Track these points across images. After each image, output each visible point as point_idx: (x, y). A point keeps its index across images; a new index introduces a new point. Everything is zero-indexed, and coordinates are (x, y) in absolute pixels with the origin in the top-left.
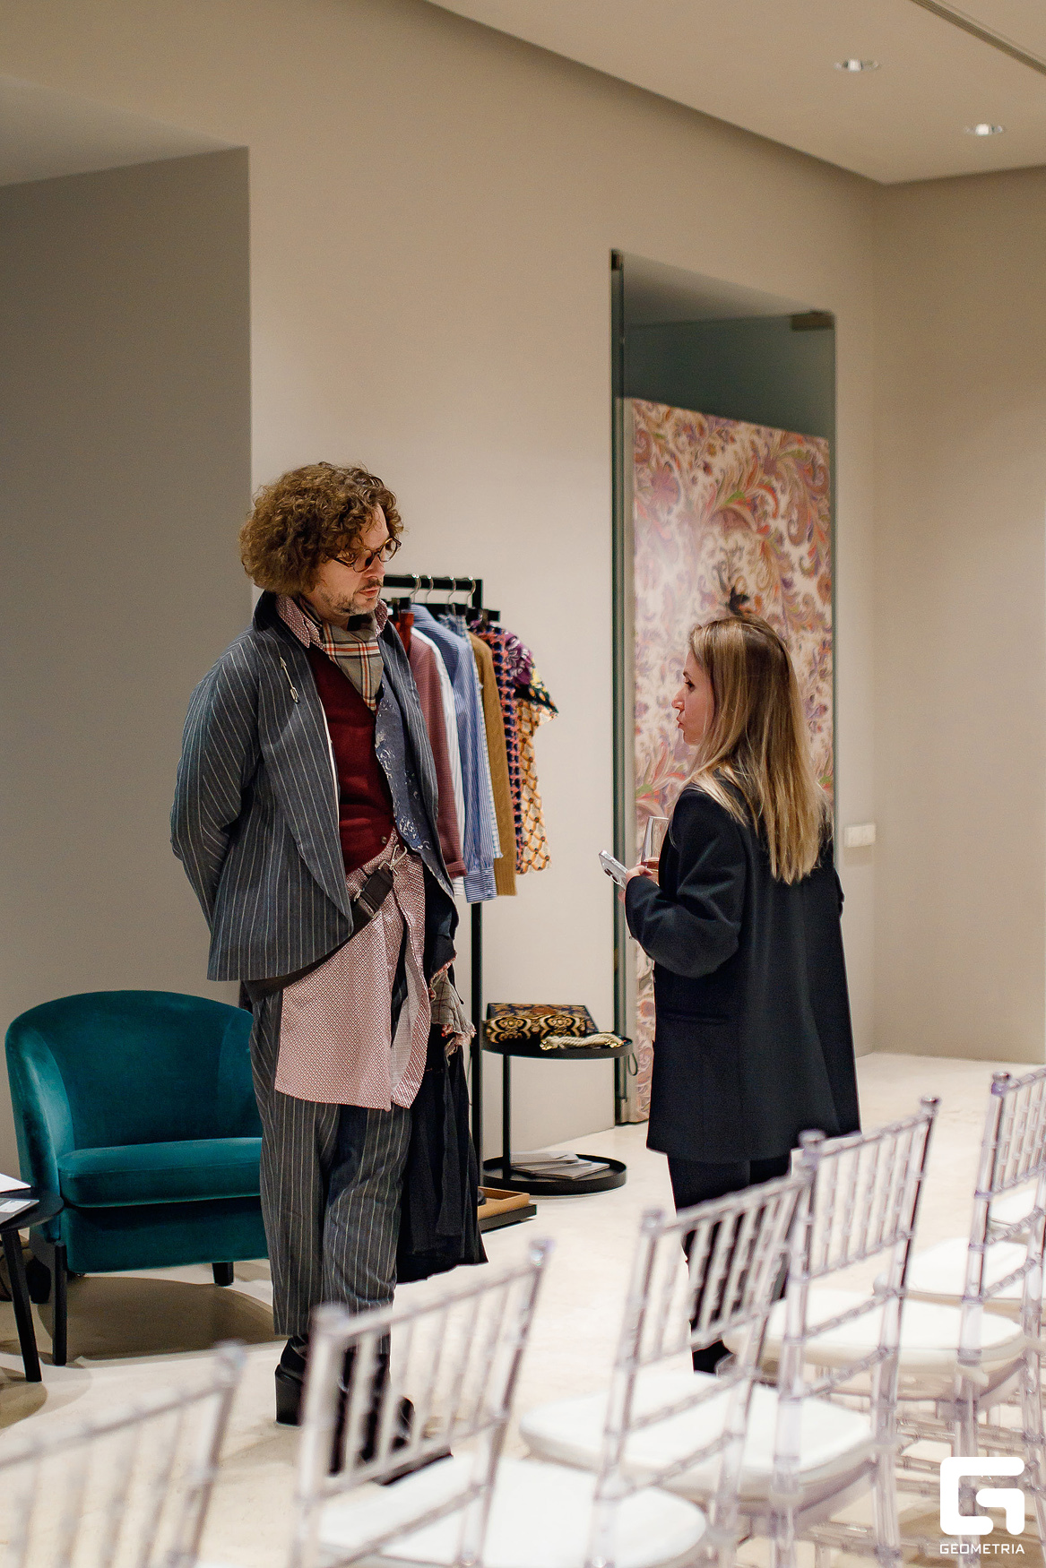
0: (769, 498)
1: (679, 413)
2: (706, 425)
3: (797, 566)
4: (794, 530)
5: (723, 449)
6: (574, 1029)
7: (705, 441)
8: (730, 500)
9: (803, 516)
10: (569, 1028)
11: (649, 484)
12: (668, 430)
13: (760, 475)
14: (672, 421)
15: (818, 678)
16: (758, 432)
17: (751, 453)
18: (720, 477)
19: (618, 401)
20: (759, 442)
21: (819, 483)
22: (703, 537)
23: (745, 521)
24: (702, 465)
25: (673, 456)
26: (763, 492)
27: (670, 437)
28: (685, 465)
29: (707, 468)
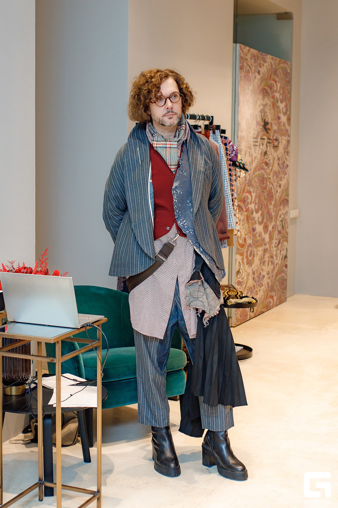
0: (275, 86)
1: (252, 50)
2: (259, 56)
3: (281, 111)
4: (281, 98)
5: (263, 65)
6: (238, 296)
7: (259, 61)
8: (265, 86)
9: (284, 92)
10: (236, 296)
11: (243, 78)
12: (249, 57)
13: (273, 76)
14: (250, 53)
15: (286, 154)
16: (273, 58)
17: (271, 67)
18: (262, 77)
19: (235, 44)
20: (273, 62)
21: (288, 79)
22: (257, 100)
23: (269, 94)
24: (258, 71)
25: (250, 67)
26: (273, 82)
27: (249, 60)
28: (253, 71)
29: (259, 73)
